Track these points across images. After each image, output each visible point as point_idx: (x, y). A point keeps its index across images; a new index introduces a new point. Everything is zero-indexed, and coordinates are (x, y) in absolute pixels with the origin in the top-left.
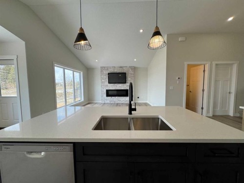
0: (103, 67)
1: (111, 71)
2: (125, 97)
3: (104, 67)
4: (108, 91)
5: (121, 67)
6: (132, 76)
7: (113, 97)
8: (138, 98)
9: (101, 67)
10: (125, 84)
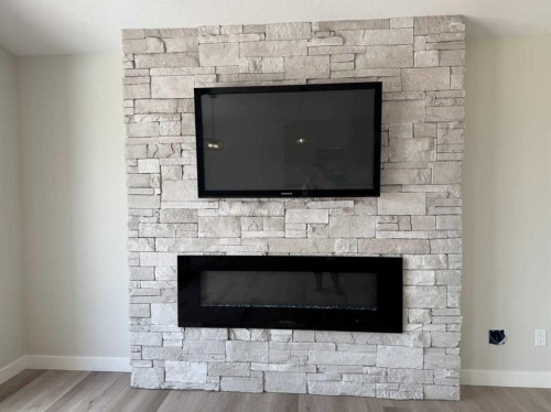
0: (148, 34)
1: (231, 65)
2: (363, 338)
3: (160, 36)
4: (192, 270)
5: (327, 29)
6: (446, 113)
7: (242, 333)
8: (497, 337)
9: (129, 36)
10: (363, 207)
